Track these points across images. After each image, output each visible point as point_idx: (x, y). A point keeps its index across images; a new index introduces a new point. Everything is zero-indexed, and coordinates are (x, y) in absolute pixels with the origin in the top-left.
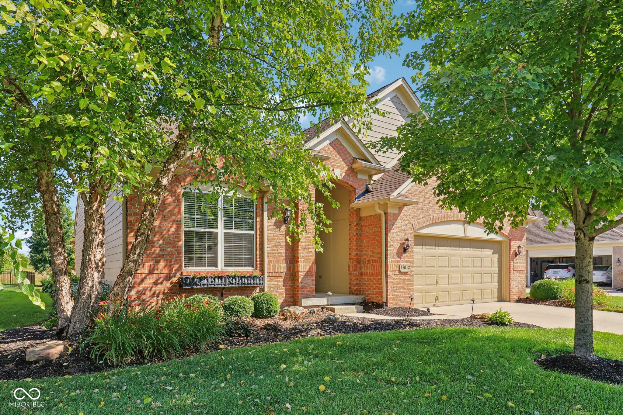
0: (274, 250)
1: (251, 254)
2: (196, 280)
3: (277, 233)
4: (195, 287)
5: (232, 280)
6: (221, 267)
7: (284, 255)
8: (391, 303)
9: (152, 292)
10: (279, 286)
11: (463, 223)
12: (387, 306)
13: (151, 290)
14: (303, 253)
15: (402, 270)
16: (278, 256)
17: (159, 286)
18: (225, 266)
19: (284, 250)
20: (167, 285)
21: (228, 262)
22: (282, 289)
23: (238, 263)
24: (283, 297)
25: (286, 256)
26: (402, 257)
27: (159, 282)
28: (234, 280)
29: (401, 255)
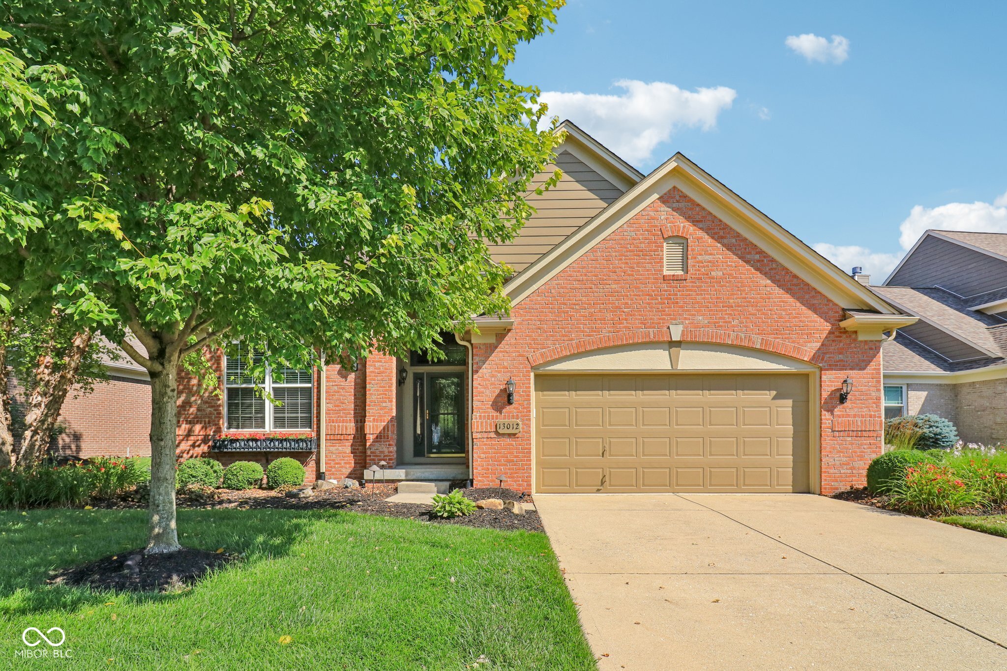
0: (338, 406)
1: (310, 412)
2: (226, 443)
3: (342, 384)
4: (225, 450)
5: (270, 443)
6: (269, 427)
7: (352, 412)
8: (480, 481)
9: (190, 455)
10: (345, 453)
11: (667, 346)
12: (472, 485)
13: (188, 453)
14: (372, 409)
15: (500, 431)
16: (344, 413)
17: (196, 449)
18: (275, 427)
19: (353, 406)
20: (205, 448)
21: (279, 421)
22: (349, 457)
23: (293, 423)
24: (350, 467)
25: (354, 414)
26: (504, 411)
27: (197, 444)
28: (272, 443)
29: (503, 408)
